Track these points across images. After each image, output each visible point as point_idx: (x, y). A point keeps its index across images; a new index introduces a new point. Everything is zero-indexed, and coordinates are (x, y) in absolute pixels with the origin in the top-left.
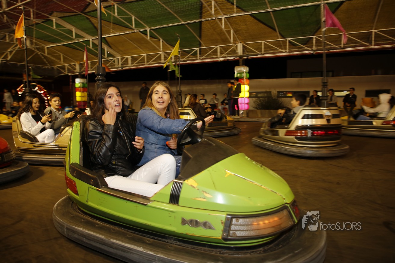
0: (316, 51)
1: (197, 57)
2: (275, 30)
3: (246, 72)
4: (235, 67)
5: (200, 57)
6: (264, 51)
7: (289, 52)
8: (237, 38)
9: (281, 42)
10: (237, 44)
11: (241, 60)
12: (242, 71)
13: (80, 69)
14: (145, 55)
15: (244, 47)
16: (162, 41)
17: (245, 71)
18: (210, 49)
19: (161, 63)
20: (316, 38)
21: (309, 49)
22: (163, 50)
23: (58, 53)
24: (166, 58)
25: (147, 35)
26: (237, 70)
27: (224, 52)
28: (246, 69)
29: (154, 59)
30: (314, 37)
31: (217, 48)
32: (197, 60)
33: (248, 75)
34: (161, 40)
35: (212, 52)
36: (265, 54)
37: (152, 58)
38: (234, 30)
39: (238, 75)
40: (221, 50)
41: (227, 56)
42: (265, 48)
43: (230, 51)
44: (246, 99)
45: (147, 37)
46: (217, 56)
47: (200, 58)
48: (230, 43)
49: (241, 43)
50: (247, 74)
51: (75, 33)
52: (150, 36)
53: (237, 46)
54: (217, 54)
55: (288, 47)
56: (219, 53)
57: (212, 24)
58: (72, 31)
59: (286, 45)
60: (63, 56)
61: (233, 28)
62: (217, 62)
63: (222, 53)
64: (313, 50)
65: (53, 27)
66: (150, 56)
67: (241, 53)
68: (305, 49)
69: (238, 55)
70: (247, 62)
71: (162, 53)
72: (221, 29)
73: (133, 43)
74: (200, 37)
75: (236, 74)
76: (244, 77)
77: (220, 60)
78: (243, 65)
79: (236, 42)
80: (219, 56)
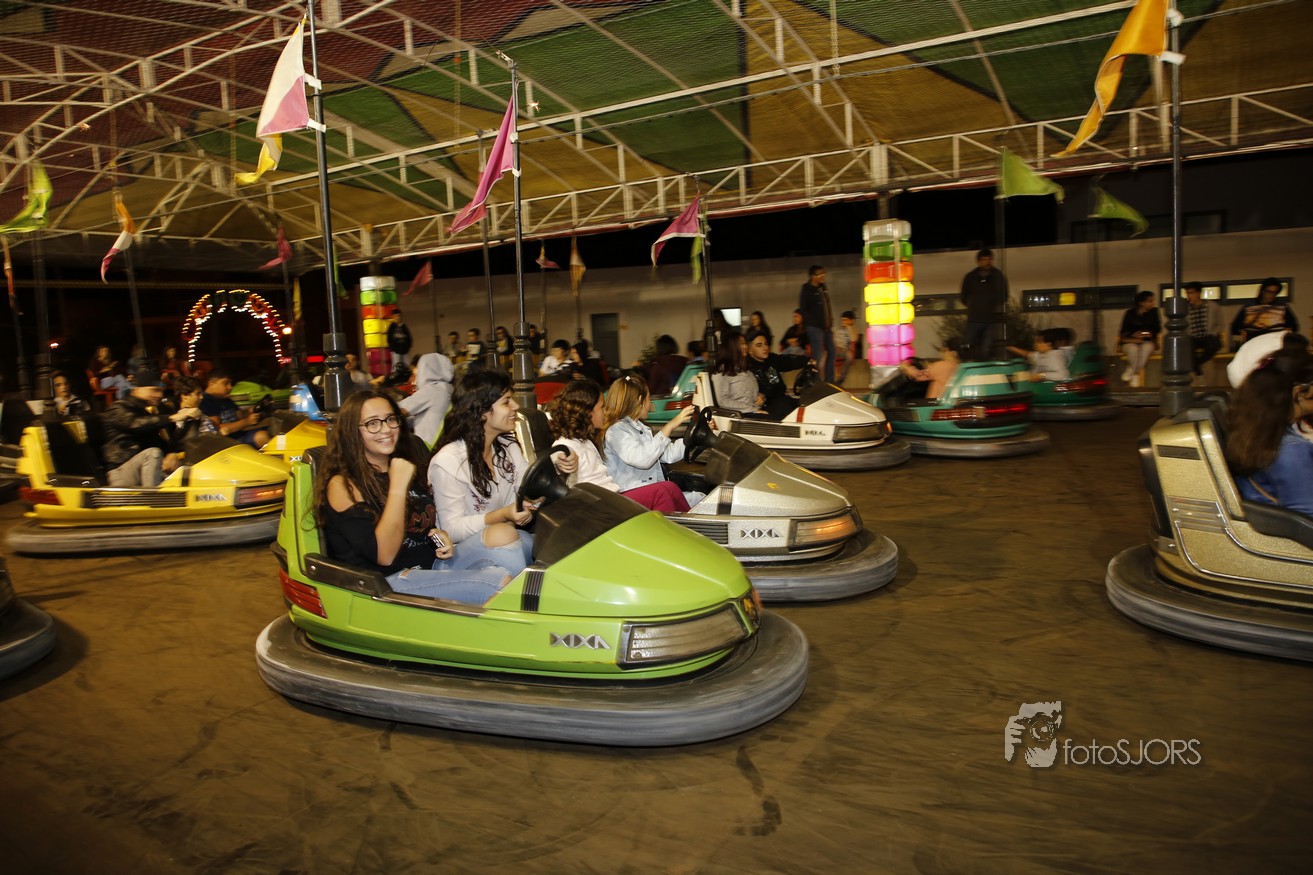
0: (1138, 159)
2: (994, 97)
4: (863, 224)
5: (748, 193)
6: (962, 166)
8: (868, 130)
9: (1019, 135)
10: (869, 148)
13: (375, 245)
14: (572, 194)
15: (892, 158)
16: (625, 151)
18: (783, 167)
20: (1139, 116)
21: (1116, 153)
23: (307, 203)
24: (637, 204)
26: (870, 233)
27: (828, 175)
28: (903, 230)
30: (1133, 112)
31: (802, 165)
32: (739, 203)
33: (909, 248)
36: (963, 176)
37: (595, 202)
38: (856, 105)
41: (837, 187)
42: (962, 156)
43: (847, 171)
48: (842, 146)
49: (882, 143)
50: (904, 245)
51: (356, 141)
52: (585, 137)
53: (868, 153)
54: (804, 184)
55: (1040, 147)
56: (809, 179)
63: (819, 178)
64: (1129, 157)
66: (590, 199)
67: (881, 178)
68: (1103, 154)
69: (873, 186)
72: (811, 106)
74: (746, 131)
75: (866, 248)
76: (893, 258)
77: (816, 202)
78: (891, 217)
79: (863, 142)
80: (809, 188)
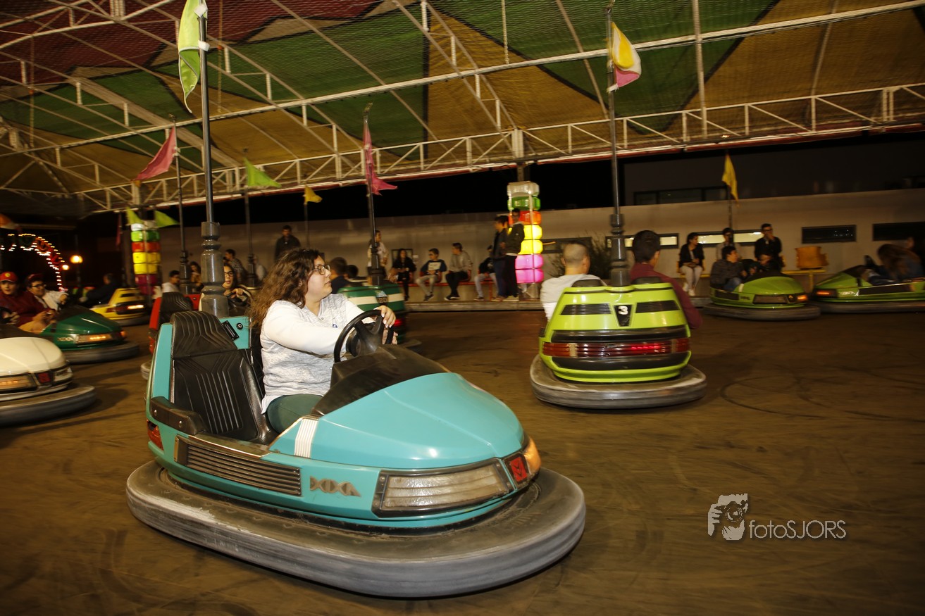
0: (688, 143)
1: (419, 164)
3: (533, 196)
4: (508, 184)
6: (573, 146)
7: (630, 147)
8: (510, 119)
10: (512, 132)
11: (520, 170)
12: (524, 192)
13: (143, 197)
14: (297, 161)
15: (526, 139)
16: (337, 130)
17: (530, 192)
18: (450, 144)
19: (334, 180)
20: (687, 115)
21: (674, 140)
22: (339, 150)
23: (89, 162)
24: (345, 168)
25: (300, 116)
26: (513, 190)
27: (481, 150)
28: (534, 189)
29: (318, 170)
30: (684, 112)
31: (465, 142)
32: (419, 170)
33: (538, 202)
34: (334, 127)
35: (452, 152)
36: (574, 153)
37: (313, 168)
38: (502, 102)
39: (516, 202)
40: (473, 147)
41: (487, 159)
42: (574, 140)
43: (495, 149)
44: (536, 258)
45: (302, 121)
46: (466, 159)
47: (425, 165)
48: (494, 129)
49: (519, 129)
50: (535, 200)
51: (130, 115)
52: (308, 118)
53: (511, 135)
54: (465, 157)
55: (625, 136)
56: (469, 154)
57: (453, 89)
58: (122, 111)
59: (622, 133)
60: (101, 169)
61: (500, 97)
62: (467, 174)
63: (476, 153)
64: (682, 142)
65: (76, 101)
66: (307, 164)
67: (519, 154)
68: (665, 140)
69: (513, 157)
71: (337, 157)
72: (474, 100)
73: (268, 136)
74: (425, 118)
75: (510, 200)
76: (528, 208)
77: (474, 170)
78: (525, 180)
79: (507, 128)
80: (469, 159)
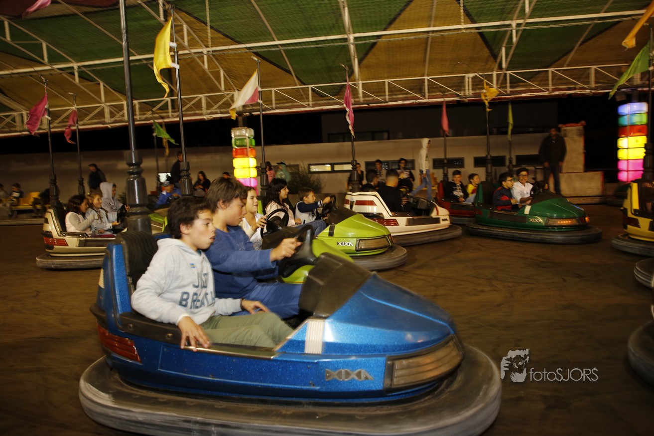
1: (168, 112)
2: (289, 72)
3: (249, 138)
4: (231, 129)
5: (172, 112)
6: (276, 104)
7: (314, 106)
8: (232, 84)
9: (301, 90)
10: (234, 92)
11: (240, 119)
12: (243, 134)
14: (74, 108)
16: (104, 86)
17: (247, 135)
18: (191, 99)
19: (104, 123)
21: (342, 101)
22: (106, 101)
24: (112, 115)
25: (73, 74)
26: (236, 133)
27: (213, 104)
28: (250, 133)
29: (92, 115)
31: (200, 99)
32: (168, 117)
33: (253, 142)
34: (102, 85)
35: (193, 104)
36: (277, 108)
37: (87, 113)
38: (225, 71)
39: (238, 142)
40: (206, 100)
41: (218, 111)
42: (276, 100)
43: (223, 104)
44: (252, 180)
45: (74, 79)
46: (201, 110)
47: (173, 114)
48: (220, 91)
49: (238, 90)
50: (251, 140)
52: (79, 77)
53: (233, 95)
55: (310, 99)
56: (204, 107)
59: (308, 95)
61: (222, 68)
62: (203, 121)
63: (209, 106)
66: (84, 111)
70: (250, 121)
71: (106, 106)
72: (203, 70)
74: (170, 80)
75: (233, 140)
76: (246, 146)
77: (208, 118)
78: (244, 126)
79: (230, 89)
80: (204, 111)
